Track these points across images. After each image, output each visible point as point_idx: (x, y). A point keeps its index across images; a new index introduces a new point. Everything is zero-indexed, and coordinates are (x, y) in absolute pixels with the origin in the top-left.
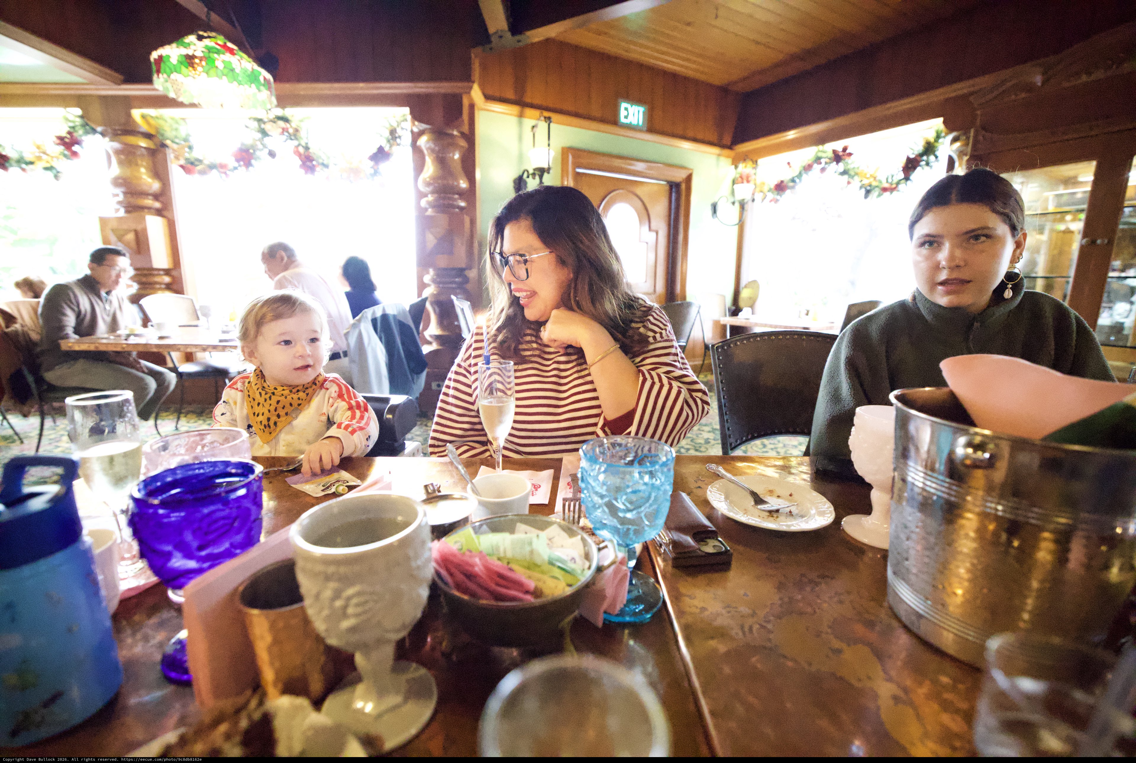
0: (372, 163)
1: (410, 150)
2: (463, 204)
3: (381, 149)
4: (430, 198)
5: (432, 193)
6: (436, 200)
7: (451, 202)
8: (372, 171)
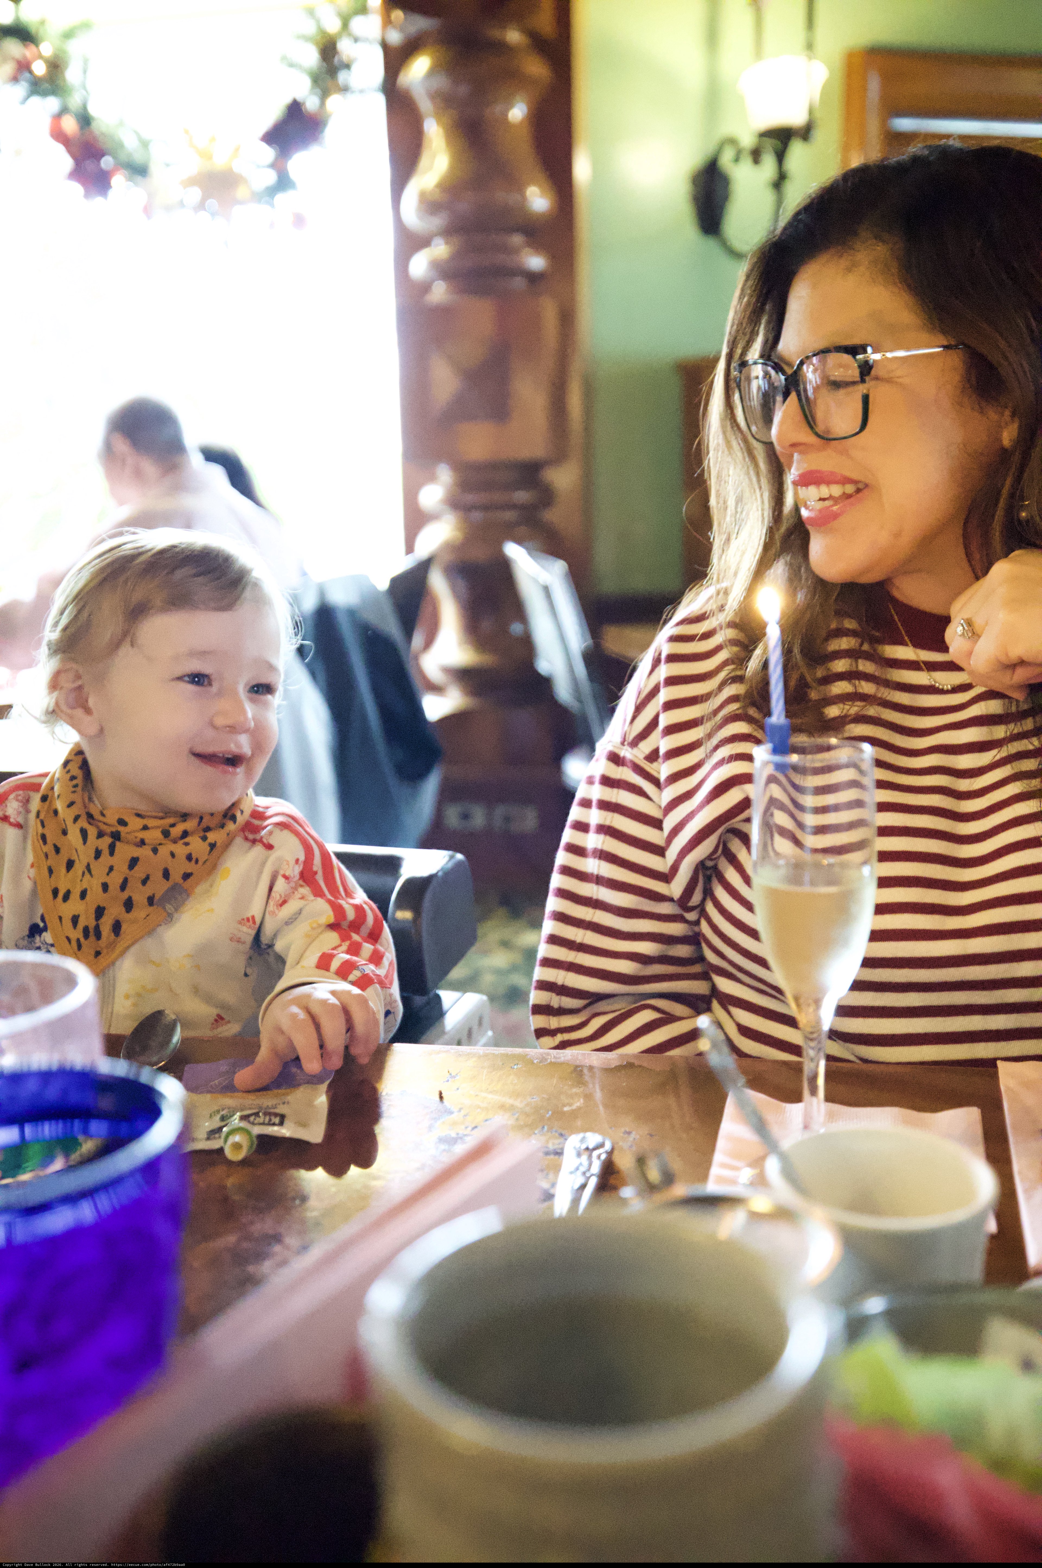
0: (269, 153)
1: (380, 101)
2: (536, 262)
3: (295, 109)
4: (440, 249)
5: (448, 232)
6: (456, 256)
7: (500, 259)
8: (271, 177)
